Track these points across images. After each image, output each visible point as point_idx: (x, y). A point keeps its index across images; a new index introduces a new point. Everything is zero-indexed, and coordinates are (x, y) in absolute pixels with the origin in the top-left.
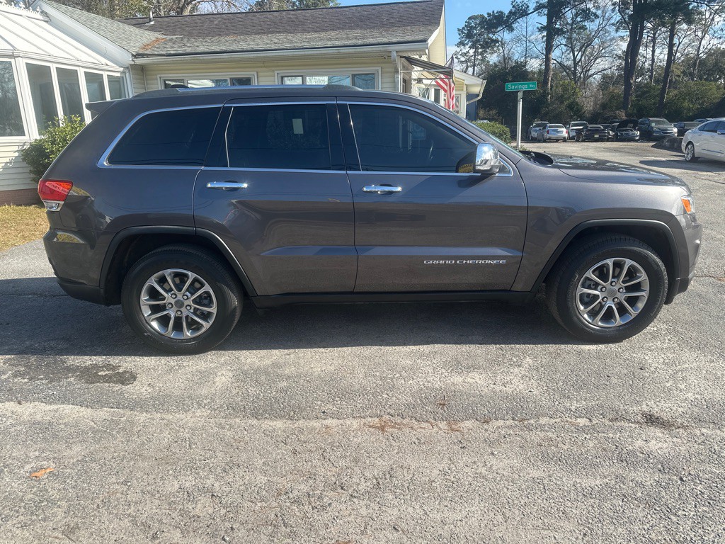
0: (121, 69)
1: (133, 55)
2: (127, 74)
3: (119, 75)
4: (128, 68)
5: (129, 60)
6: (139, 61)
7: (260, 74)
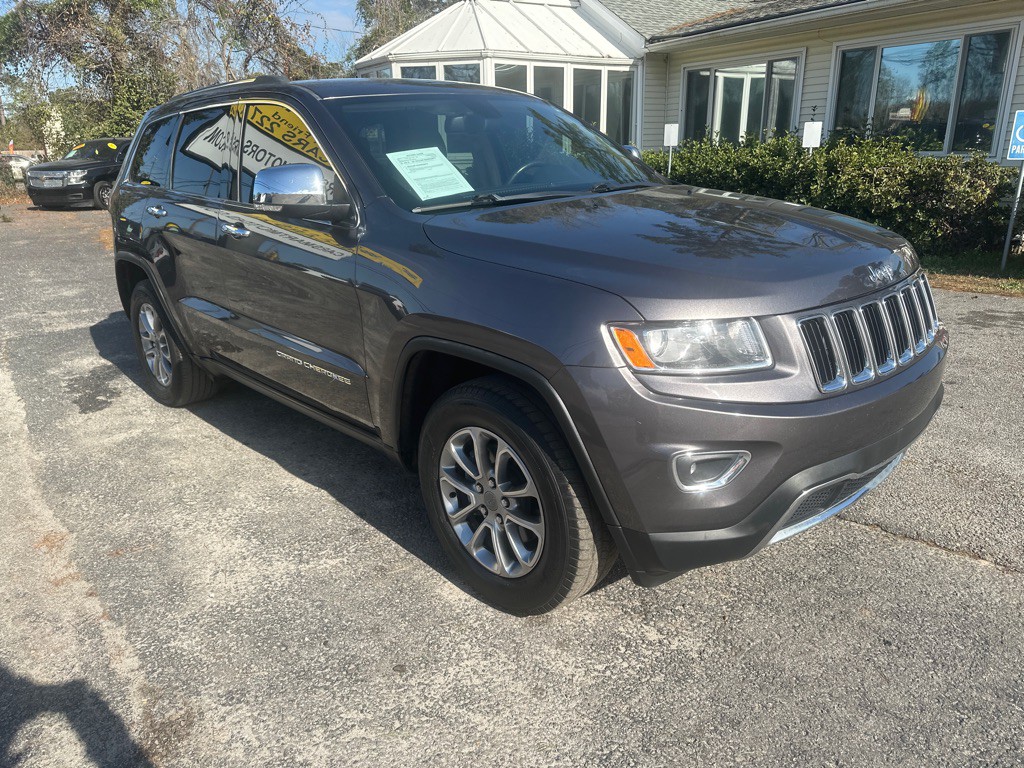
0: (631, 62)
1: (646, 41)
2: (640, 68)
3: (627, 69)
4: (642, 59)
5: (640, 47)
6: (656, 47)
7: (811, 50)
